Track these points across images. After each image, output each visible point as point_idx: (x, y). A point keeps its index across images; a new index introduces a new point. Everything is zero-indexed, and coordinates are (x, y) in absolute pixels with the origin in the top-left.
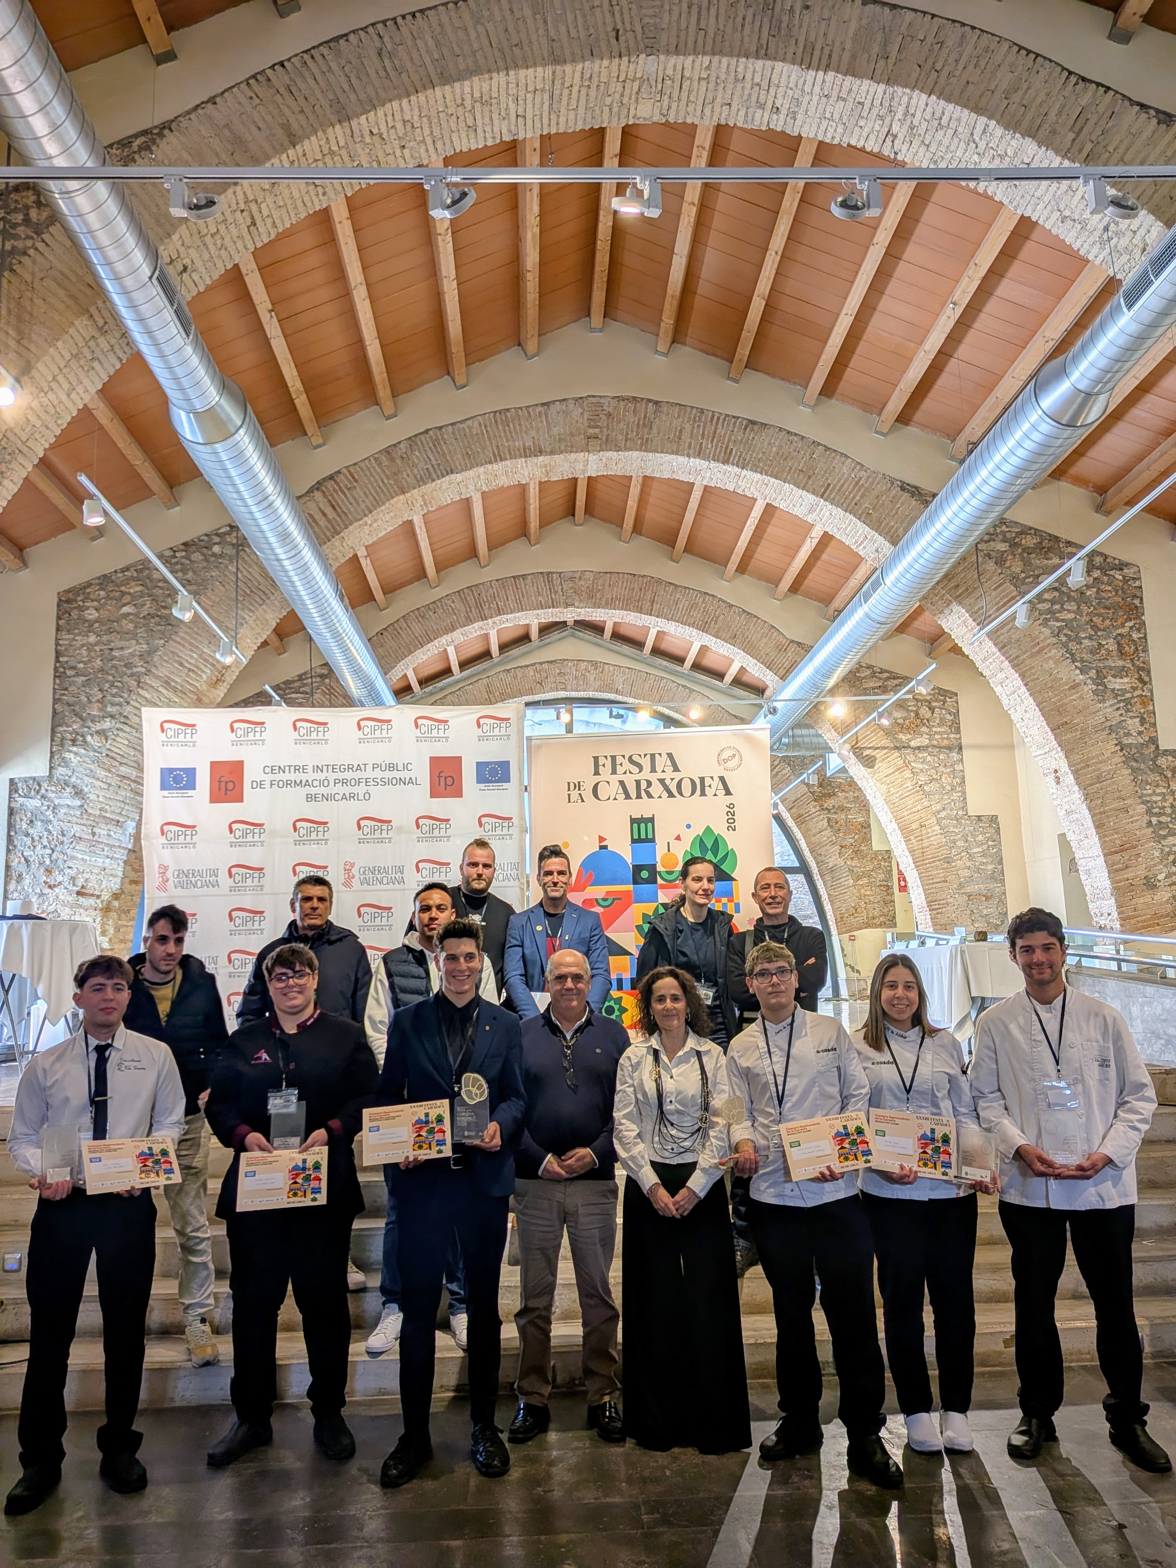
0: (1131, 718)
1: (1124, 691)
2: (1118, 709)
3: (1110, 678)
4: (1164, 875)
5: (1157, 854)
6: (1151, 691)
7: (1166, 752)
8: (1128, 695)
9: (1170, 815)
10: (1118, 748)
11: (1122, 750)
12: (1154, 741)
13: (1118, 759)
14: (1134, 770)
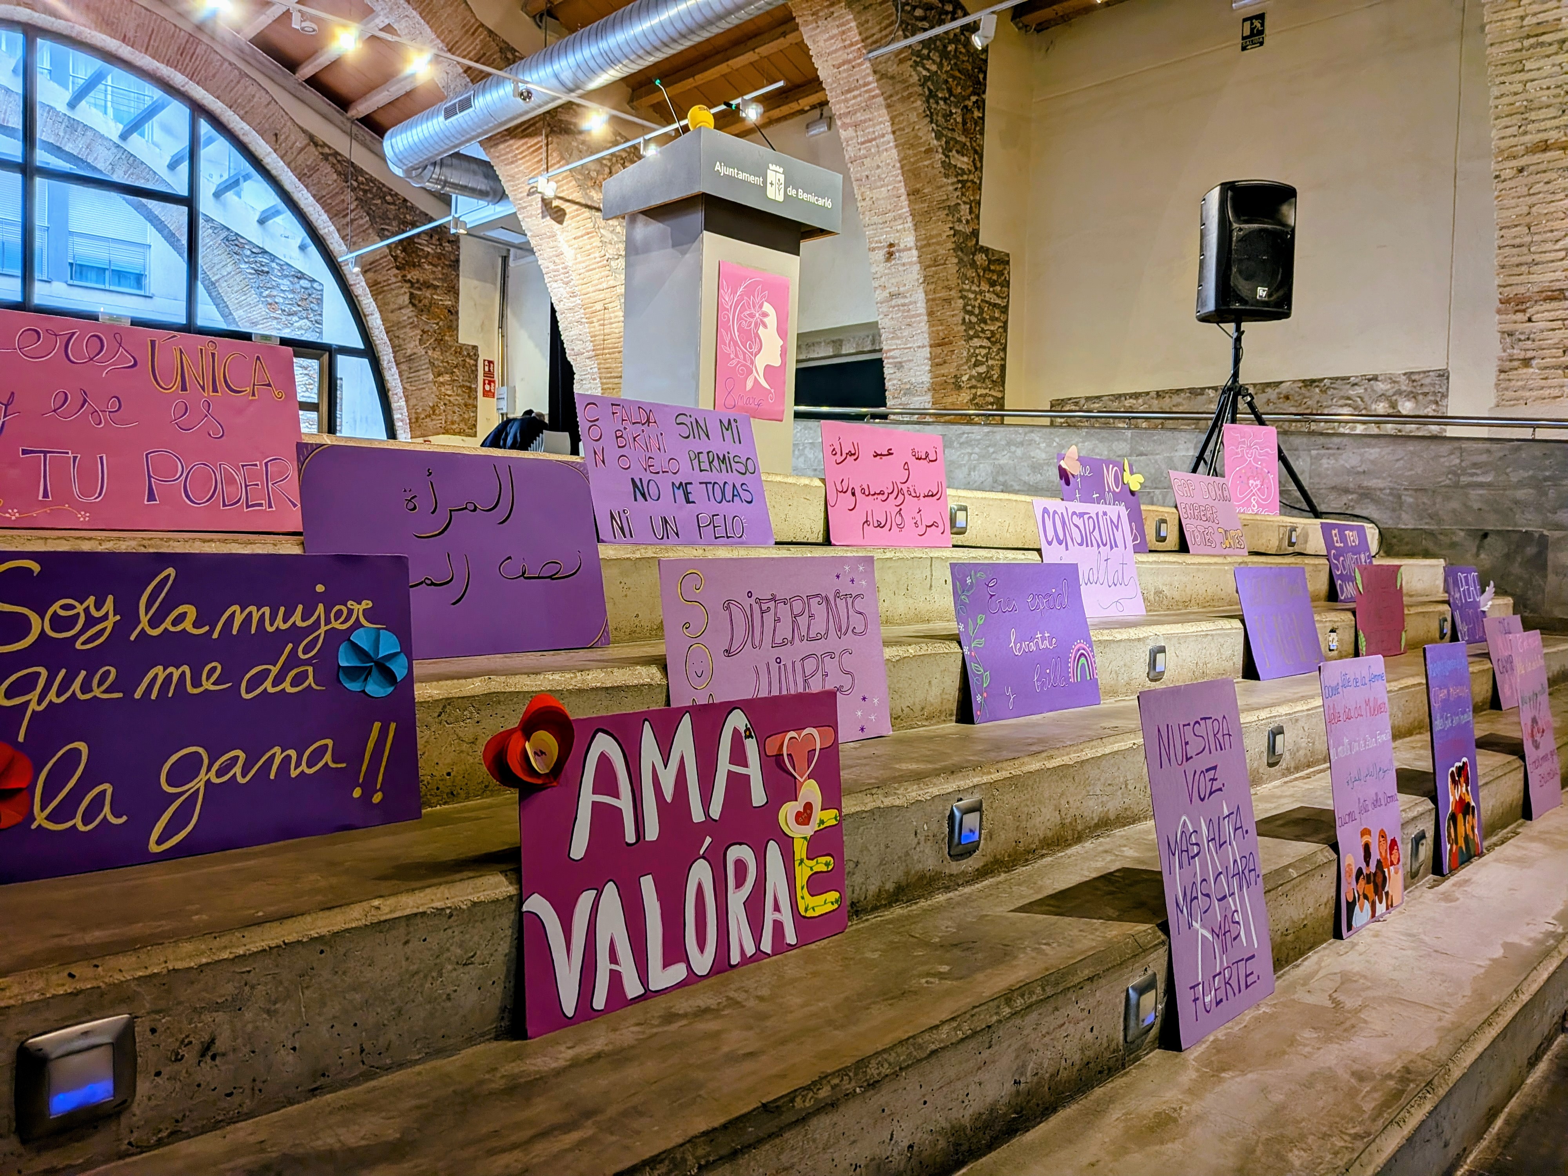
0: (965, 203)
1: (963, 172)
2: (956, 189)
3: (954, 152)
4: (967, 377)
5: (965, 354)
6: (981, 179)
7: (985, 250)
8: (965, 177)
9: (977, 316)
10: (952, 232)
11: (954, 235)
12: (975, 234)
13: (950, 245)
14: (961, 261)
